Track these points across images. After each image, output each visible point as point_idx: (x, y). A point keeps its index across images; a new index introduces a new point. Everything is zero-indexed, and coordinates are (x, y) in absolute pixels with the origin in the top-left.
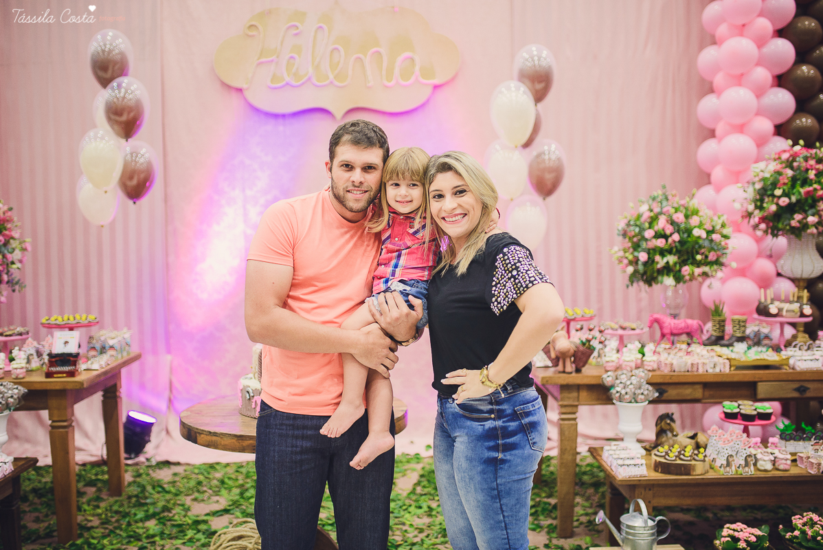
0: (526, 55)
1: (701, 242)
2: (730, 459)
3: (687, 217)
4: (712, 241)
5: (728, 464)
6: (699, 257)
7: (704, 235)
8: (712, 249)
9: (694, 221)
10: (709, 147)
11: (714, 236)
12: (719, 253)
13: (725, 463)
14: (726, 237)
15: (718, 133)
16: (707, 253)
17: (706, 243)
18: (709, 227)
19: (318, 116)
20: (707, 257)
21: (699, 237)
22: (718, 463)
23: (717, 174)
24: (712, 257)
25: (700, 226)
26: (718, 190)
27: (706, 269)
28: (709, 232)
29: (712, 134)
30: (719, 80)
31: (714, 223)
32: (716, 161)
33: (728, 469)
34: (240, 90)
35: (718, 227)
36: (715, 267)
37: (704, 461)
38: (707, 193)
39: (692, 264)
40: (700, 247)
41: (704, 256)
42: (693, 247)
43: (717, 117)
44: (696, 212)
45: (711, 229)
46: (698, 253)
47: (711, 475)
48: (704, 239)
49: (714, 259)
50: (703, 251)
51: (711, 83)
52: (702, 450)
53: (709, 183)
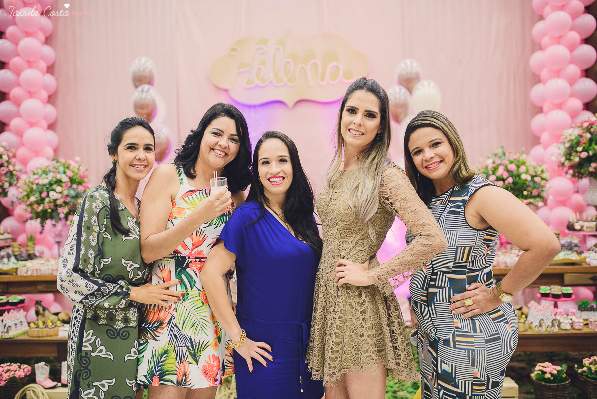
0: (403, 66)
1: (527, 183)
2: (542, 322)
3: (518, 167)
4: (535, 182)
5: (540, 325)
6: (525, 193)
7: (529, 178)
8: (534, 187)
9: (523, 168)
10: (539, 119)
11: (536, 179)
12: (540, 190)
13: (538, 324)
14: (542, 178)
15: (545, 109)
16: (531, 190)
17: (531, 184)
18: (532, 172)
19: (277, 105)
20: (531, 192)
21: (526, 180)
22: (534, 325)
23: (545, 137)
24: (535, 192)
25: (527, 172)
26: (545, 148)
27: (531, 200)
28: (533, 177)
29: (540, 110)
30: (544, 74)
31: (536, 170)
32: (543, 129)
33: (540, 328)
34: (226, 91)
35: (539, 172)
36: (538, 199)
37: (524, 323)
38: (538, 150)
39: (522, 197)
40: (528, 186)
41: (529, 193)
42: (522, 186)
43: (544, 100)
44: (524, 163)
45: (534, 174)
46: (526, 190)
47: (529, 332)
48: (530, 181)
49: (536, 193)
50: (529, 188)
51: (539, 76)
52: (524, 316)
53: (539, 143)
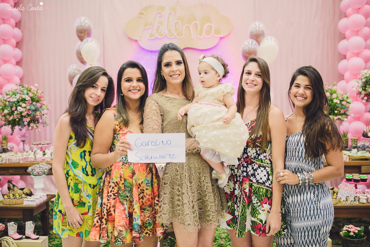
0: (253, 26)
1: (337, 105)
2: (348, 198)
3: (331, 94)
4: (342, 105)
5: (347, 200)
6: (336, 112)
7: (339, 102)
8: (342, 108)
9: (334, 96)
10: (344, 63)
11: (343, 103)
12: (345, 110)
13: (345, 199)
14: (347, 102)
15: (347, 57)
16: (340, 110)
17: (340, 106)
18: (341, 98)
20: (340, 112)
21: (336, 103)
22: (342, 200)
23: (347, 75)
24: (342, 111)
25: (337, 98)
26: (347, 82)
27: (340, 117)
28: (341, 101)
29: (345, 57)
30: (348, 33)
31: (343, 97)
32: (346, 70)
33: (346, 202)
34: (136, 41)
35: (345, 98)
36: (344, 116)
37: (336, 199)
38: (342, 83)
39: (333, 115)
40: (337, 107)
41: (338, 111)
42: (334, 107)
43: (347, 50)
44: (335, 92)
45: (342, 99)
46: (336, 110)
47: (339, 205)
48: (339, 104)
50: (338, 109)
51: (344, 34)
52: (335, 194)
53: (344, 79)
